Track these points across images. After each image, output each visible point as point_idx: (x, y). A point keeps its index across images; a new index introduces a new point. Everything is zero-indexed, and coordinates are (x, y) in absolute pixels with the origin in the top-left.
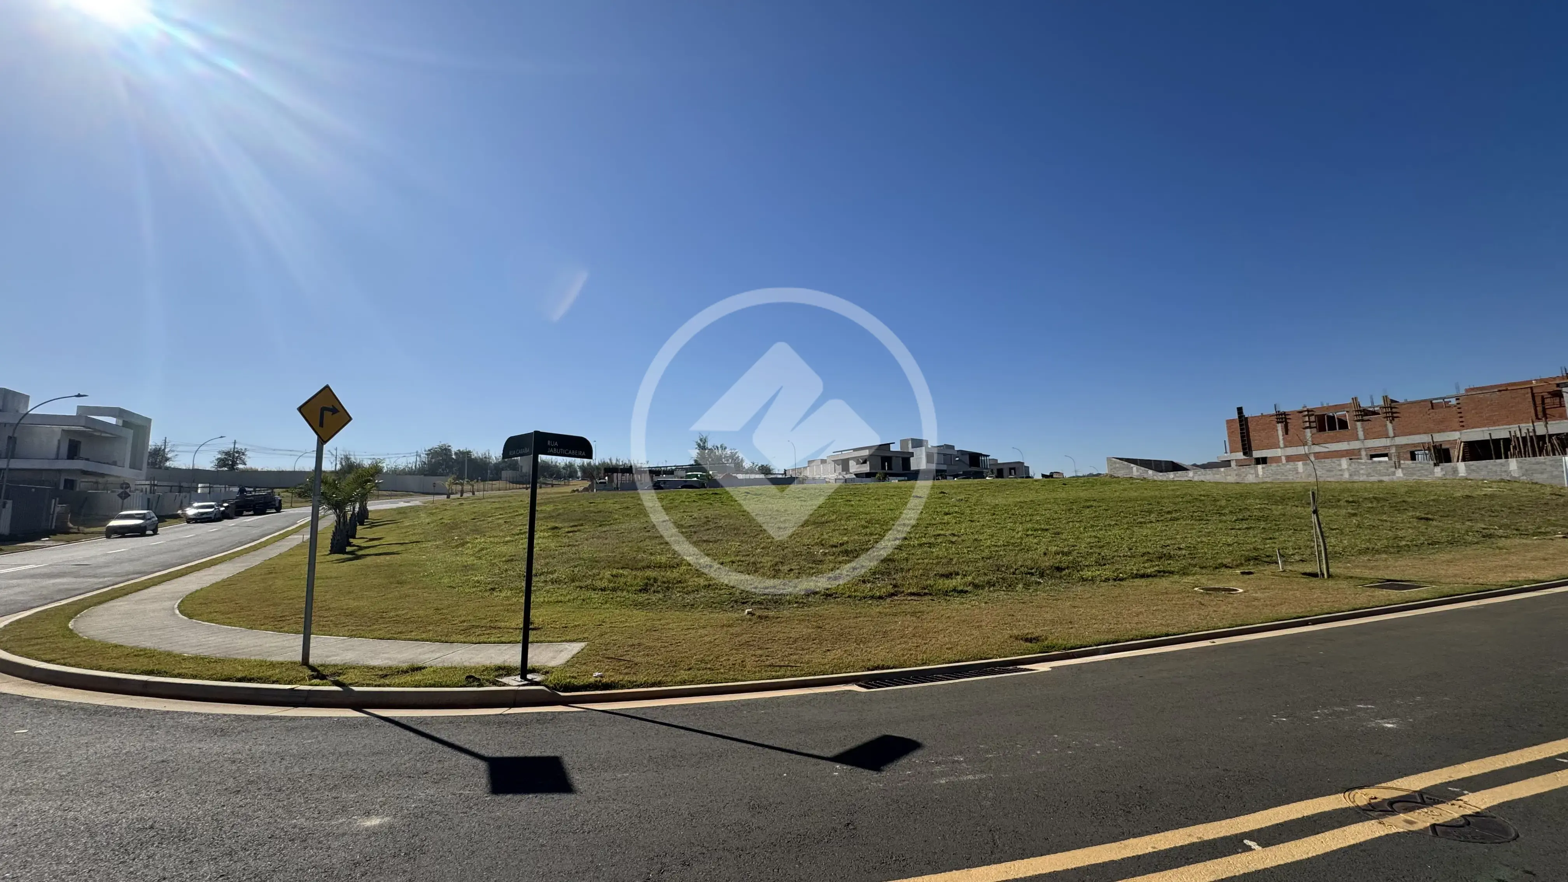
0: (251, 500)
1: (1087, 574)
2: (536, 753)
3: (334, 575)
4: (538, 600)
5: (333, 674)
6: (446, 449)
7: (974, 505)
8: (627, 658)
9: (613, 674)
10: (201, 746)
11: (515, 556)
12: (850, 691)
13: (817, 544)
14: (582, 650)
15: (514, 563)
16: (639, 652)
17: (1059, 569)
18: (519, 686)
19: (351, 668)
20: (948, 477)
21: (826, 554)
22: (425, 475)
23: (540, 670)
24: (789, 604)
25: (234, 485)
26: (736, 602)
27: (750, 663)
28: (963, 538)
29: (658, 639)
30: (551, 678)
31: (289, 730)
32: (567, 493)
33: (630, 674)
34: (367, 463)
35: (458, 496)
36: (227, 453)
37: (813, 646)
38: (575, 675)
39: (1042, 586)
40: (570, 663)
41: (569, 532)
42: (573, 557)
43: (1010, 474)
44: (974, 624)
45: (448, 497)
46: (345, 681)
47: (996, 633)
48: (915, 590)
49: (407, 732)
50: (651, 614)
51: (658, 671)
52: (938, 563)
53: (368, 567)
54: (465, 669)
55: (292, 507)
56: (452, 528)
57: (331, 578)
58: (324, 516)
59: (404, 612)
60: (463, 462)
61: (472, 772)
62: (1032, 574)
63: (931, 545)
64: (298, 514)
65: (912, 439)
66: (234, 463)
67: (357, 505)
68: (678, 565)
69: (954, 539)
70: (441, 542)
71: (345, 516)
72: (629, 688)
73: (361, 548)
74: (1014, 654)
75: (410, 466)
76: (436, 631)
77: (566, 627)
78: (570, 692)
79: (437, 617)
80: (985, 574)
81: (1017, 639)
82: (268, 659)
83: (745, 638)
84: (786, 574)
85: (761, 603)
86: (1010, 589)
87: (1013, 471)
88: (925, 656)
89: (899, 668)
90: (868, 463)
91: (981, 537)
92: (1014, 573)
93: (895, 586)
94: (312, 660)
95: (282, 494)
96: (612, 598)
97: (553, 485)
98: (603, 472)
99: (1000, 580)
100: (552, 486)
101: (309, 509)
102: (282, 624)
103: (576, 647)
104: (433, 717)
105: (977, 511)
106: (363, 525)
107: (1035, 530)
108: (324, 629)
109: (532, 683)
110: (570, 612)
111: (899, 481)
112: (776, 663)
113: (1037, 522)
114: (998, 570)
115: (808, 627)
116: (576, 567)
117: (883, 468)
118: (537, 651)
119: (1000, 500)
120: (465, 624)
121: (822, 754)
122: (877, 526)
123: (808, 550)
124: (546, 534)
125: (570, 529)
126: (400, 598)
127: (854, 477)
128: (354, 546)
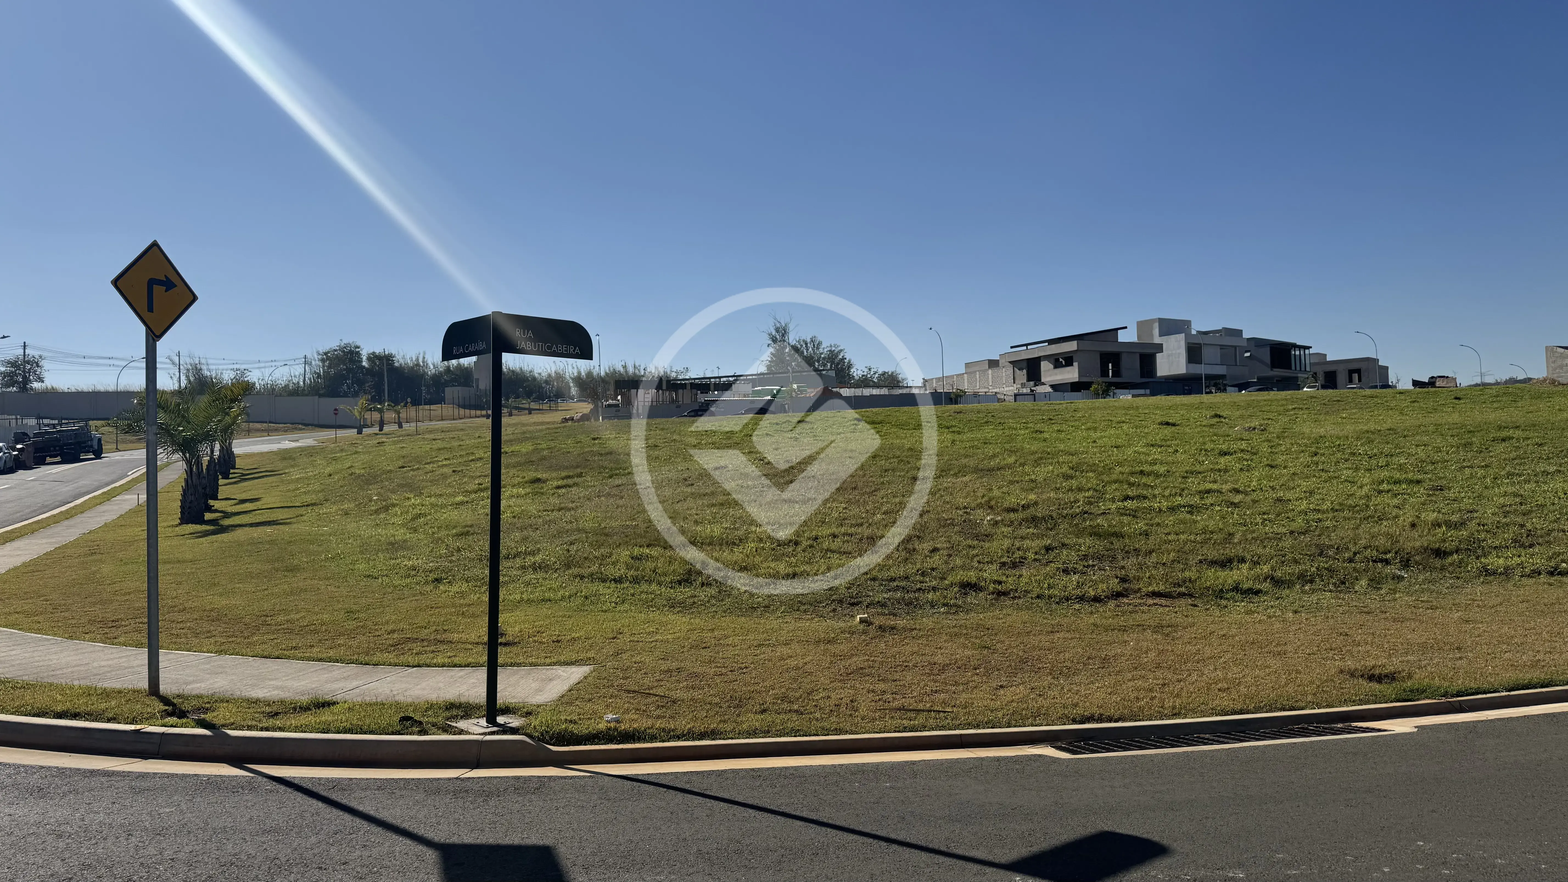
0: (56, 439)
1: (1496, 562)
2: (515, 839)
3: (189, 556)
4: (511, 598)
5: (199, 710)
6: (351, 352)
7: (1278, 437)
8: (660, 692)
9: (636, 717)
10: (12, 812)
11: (471, 526)
12: (1040, 756)
13: (980, 506)
14: (585, 678)
15: (471, 538)
16: (678, 681)
17: (1440, 553)
18: (485, 734)
19: (222, 701)
20: (1228, 388)
21: (996, 523)
22: (320, 396)
23: (519, 709)
24: (933, 607)
25: (29, 416)
26: (841, 602)
27: (864, 707)
28: (1254, 496)
29: (710, 662)
30: (535, 722)
31: (137, 792)
32: (554, 423)
33: (664, 717)
34: (228, 377)
35: (376, 429)
36: (13, 364)
37: (975, 678)
38: (576, 718)
39: (1405, 583)
40: (567, 699)
41: (558, 487)
42: (569, 527)
43: (1351, 381)
44: (1271, 648)
45: (360, 432)
46: (216, 721)
47: (1314, 665)
48: (1161, 588)
49: (314, 802)
50: (697, 621)
51: (711, 713)
52: (1204, 542)
53: (240, 544)
54: (398, 705)
55: (117, 450)
56: (368, 482)
57: (184, 561)
58: (168, 464)
59: (298, 616)
60: (380, 375)
61: (416, 864)
62: (1387, 562)
63: (1192, 509)
64: (129, 461)
65: (1161, 321)
66: (26, 381)
67: (217, 447)
68: (741, 540)
69: (1237, 498)
70: (352, 505)
71: (199, 463)
72: (663, 741)
73: (227, 515)
74: (1346, 702)
75: (295, 380)
76: (350, 647)
77: (558, 641)
78: (567, 745)
79: (352, 624)
80: (1296, 562)
81: (1352, 675)
82: (100, 685)
83: (858, 661)
84: (926, 557)
85: (883, 605)
86: (1342, 587)
87: (1355, 376)
88: (1178, 701)
89: (1130, 720)
90: (1076, 364)
91: (1289, 495)
92: (1351, 560)
93: (1123, 580)
94: (163, 688)
95: (103, 430)
96: (633, 595)
97: (530, 411)
98: (612, 387)
99: (1325, 572)
100: (530, 413)
101: (141, 454)
102: (115, 632)
103: (576, 673)
104: (351, 779)
105: (1283, 448)
106: (228, 478)
107: (1395, 483)
108: (178, 640)
109: (506, 729)
110: (565, 616)
111: (1133, 396)
112: (910, 704)
113: (1401, 468)
114: (1321, 555)
115: (965, 647)
116: (572, 543)
117: (1104, 373)
118: (513, 679)
119: (1328, 428)
120: (395, 636)
121: (990, 858)
122: (1091, 474)
123: (965, 516)
124: (521, 491)
125: (560, 483)
126: (292, 593)
127: (1050, 390)
128: (216, 511)
